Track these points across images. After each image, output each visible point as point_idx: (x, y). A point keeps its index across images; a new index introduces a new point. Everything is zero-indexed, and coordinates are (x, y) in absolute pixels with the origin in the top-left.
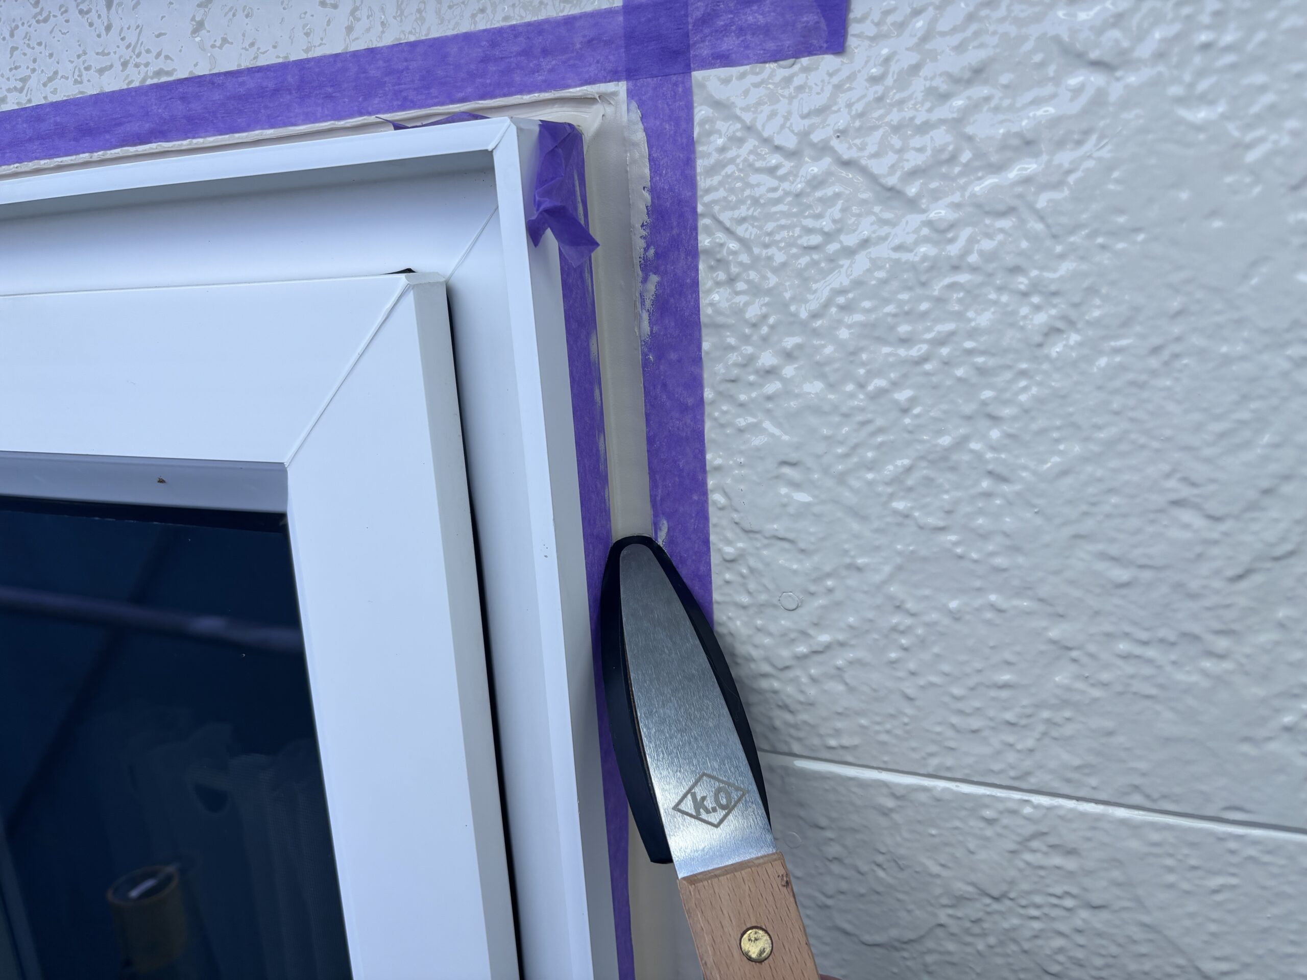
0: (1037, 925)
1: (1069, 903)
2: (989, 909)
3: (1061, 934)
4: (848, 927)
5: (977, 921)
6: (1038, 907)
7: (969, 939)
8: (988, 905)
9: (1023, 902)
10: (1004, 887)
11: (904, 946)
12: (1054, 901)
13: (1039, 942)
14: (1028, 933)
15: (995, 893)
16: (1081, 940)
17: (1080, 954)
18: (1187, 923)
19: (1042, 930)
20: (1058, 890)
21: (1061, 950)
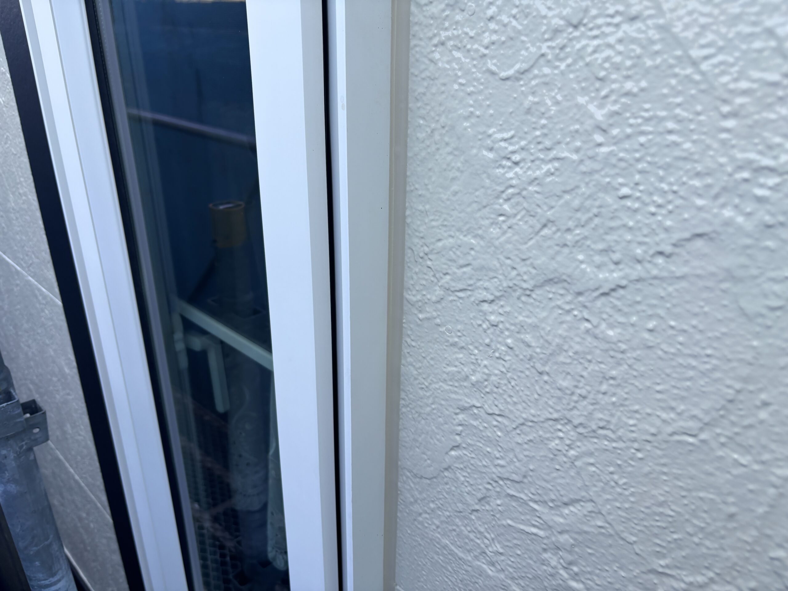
0: (596, 42)
1: (617, 19)
2: (571, 36)
3: (610, 46)
4: (494, 68)
5: (562, 48)
6: (599, 27)
7: (557, 64)
8: (571, 33)
9: (591, 25)
10: (581, 15)
11: (522, 76)
12: (609, 20)
13: (596, 55)
14: (590, 49)
15: (575, 21)
16: (620, 48)
17: (618, 59)
18: (687, 20)
19: (599, 46)
20: (611, 11)
21: (607, 59)
